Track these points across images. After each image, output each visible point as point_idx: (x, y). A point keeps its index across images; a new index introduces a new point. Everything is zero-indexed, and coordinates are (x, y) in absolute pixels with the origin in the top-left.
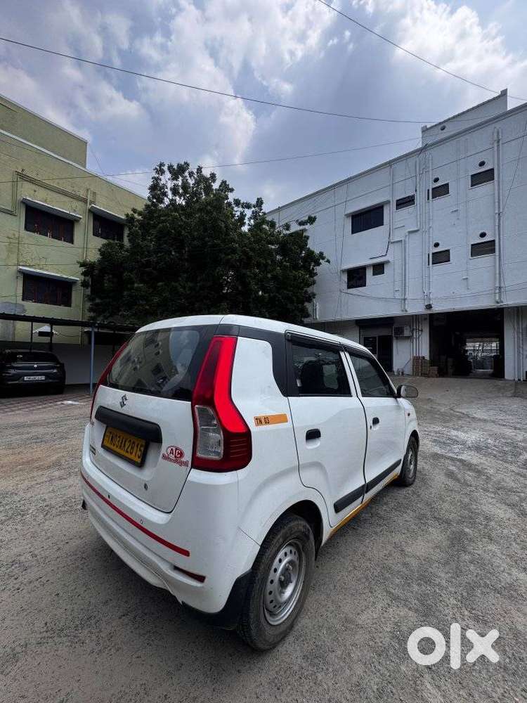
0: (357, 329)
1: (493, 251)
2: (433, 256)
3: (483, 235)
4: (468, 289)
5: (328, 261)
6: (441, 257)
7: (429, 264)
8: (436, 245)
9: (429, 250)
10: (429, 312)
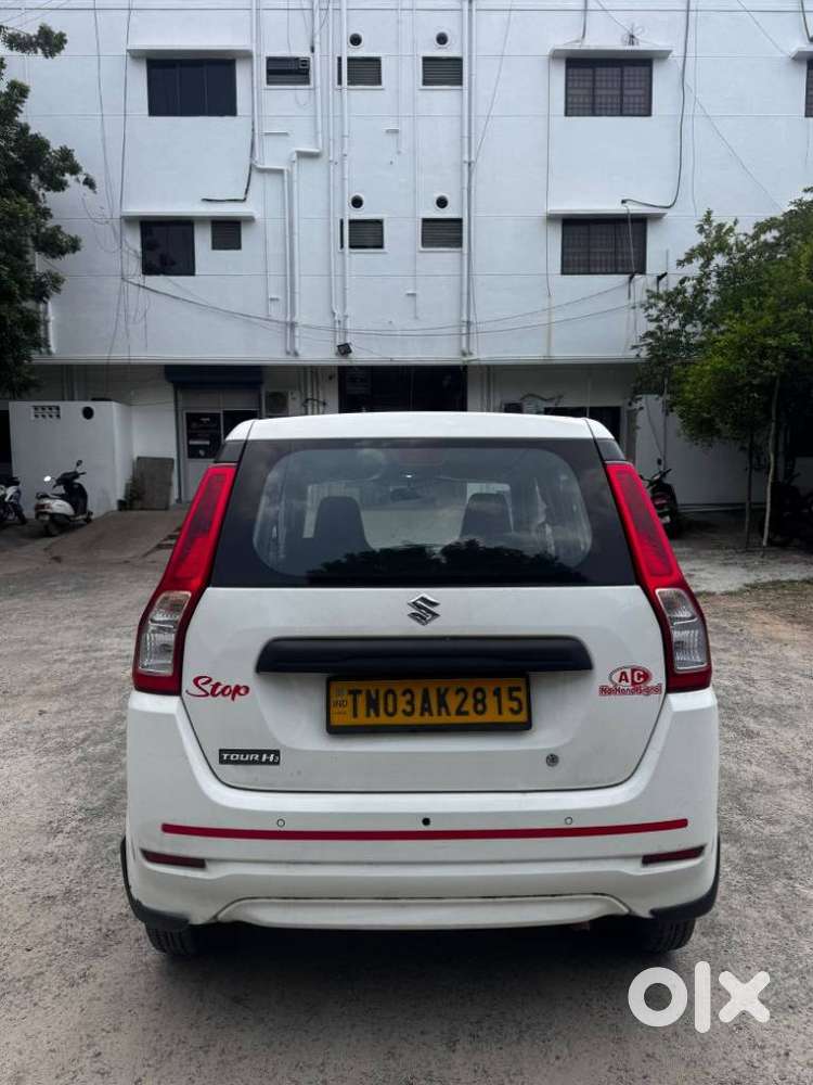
0: (170, 388)
1: (458, 242)
2: (350, 227)
3: (442, 203)
4: (416, 318)
5: (89, 183)
6: (366, 235)
7: (342, 246)
8: (357, 203)
9: (343, 210)
10: (344, 362)
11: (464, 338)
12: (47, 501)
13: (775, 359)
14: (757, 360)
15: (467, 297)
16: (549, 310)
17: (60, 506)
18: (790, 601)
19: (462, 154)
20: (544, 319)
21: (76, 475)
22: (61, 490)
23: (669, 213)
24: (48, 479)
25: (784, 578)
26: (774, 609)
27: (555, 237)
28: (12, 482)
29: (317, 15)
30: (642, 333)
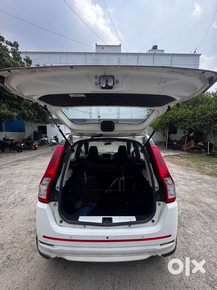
4: (111, 112)
10: (99, 118)
11: (118, 115)
12: (52, 140)
13: (168, 119)
14: (166, 119)
16: (132, 111)
17: (54, 141)
18: (171, 159)
20: (130, 112)
21: (57, 136)
22: (54, 138)
24: (52, 137)
25: (170, 155)
26: (169, 161)
28: (47, 137)
30: (146, 115)
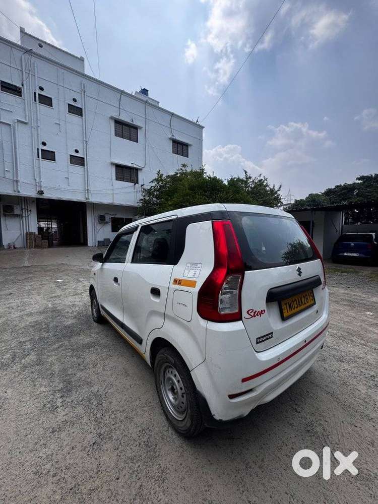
1: (83, 165)
2: (42, 152)
3: (77, 151)
4: (69, 185)
7: (38, 157)
8: (44, 144)
9: (38, 145)
10: (40, 197)
11: (87, 194)
15: (86, 182)
16: (113, 189)
19: (83, 138)
20: (112, 192)
23: (144, 169)
27: (114, 170)
29: (24, 74)
30: (138, 199)
